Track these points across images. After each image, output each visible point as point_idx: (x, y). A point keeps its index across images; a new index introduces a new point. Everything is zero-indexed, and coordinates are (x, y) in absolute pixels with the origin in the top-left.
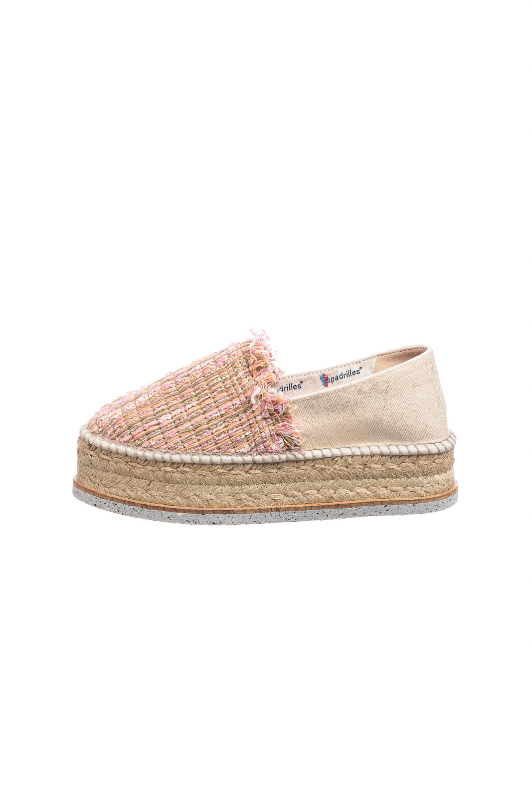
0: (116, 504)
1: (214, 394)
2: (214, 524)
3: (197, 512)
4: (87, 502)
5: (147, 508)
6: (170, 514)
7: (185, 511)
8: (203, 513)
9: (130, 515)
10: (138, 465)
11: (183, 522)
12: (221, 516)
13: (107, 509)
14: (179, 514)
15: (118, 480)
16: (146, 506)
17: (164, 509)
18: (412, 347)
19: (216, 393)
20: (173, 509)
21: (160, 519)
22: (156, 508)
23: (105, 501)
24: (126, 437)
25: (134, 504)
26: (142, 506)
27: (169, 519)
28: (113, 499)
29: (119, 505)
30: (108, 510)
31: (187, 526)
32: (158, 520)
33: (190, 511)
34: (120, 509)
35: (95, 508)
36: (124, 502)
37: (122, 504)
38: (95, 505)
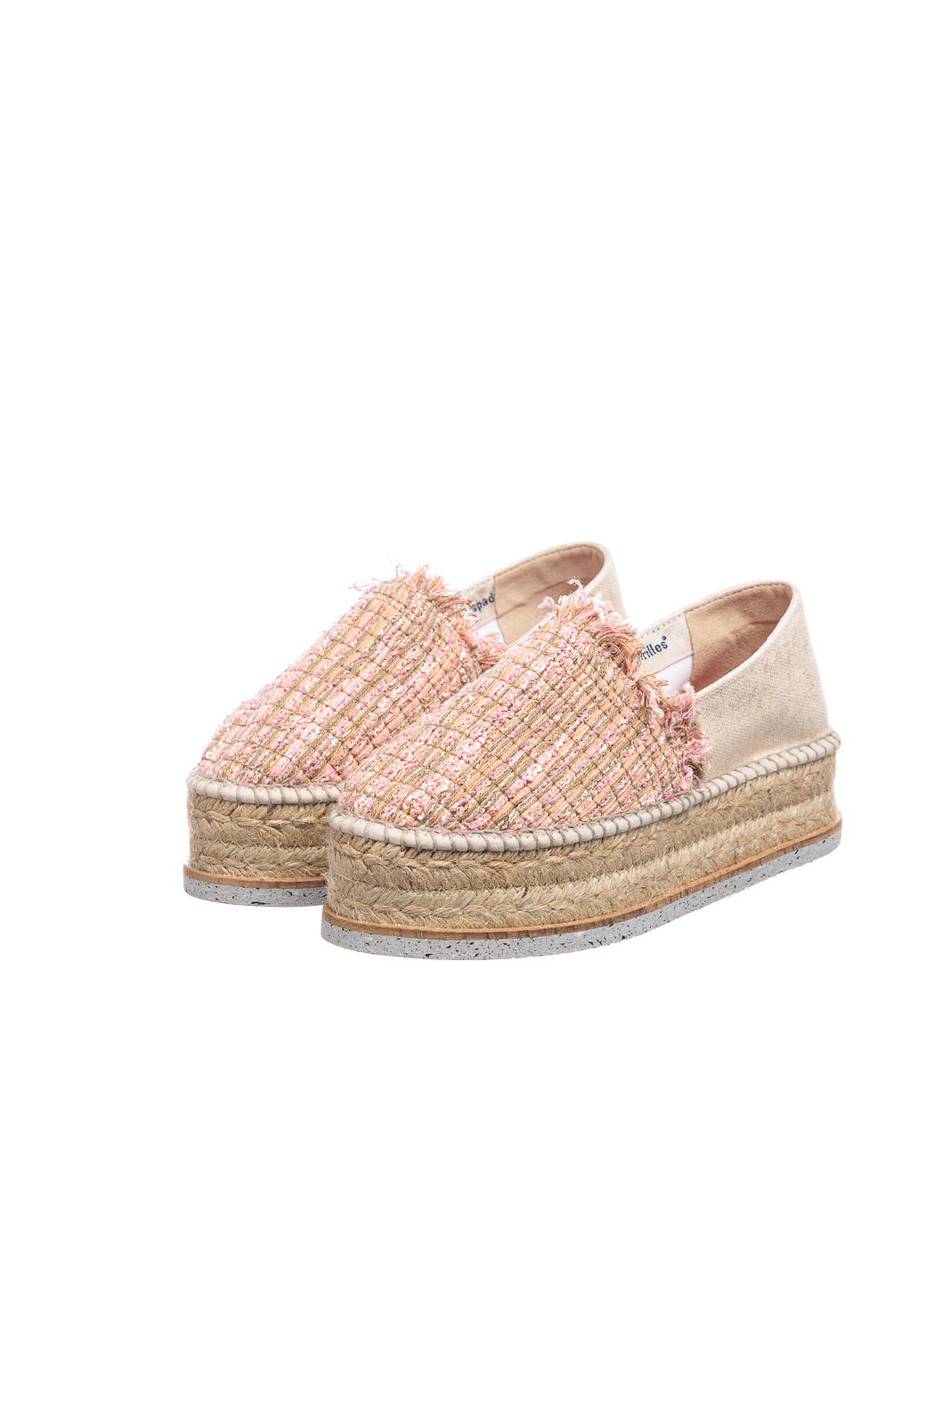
0: (472, 944)
1: (583, 716)
2: (624, 938)
3: (603, 923)
4: (406, 955)
5: (528, 936)
6: (565, 937)
7: (586, 927)
8: (611, 922)
9: (499, 956)
10: (506, 864)
11: (583, 947)
12: (631, 922)
13: (454, 956)
14: (579, 934)
15: (469, 900)
16: (527, 934)
17: (556, 931)
18: (740, 587)
19: (585, 714)
20: (567, 927)
21: (551, 950)
22: (544, 932)
23: (448, 943)
24: (480, 819)
25: (506, 935)
26: (520, 934)
27: (564, 947)
28: (465, 936)
29: (478, 943)
30: (456, 959)
31: (590, 952)
32: (546, 954)
33: (594, 925)
34: (481, 951)
35: (427, 961)
36: (487, 936)
37: (482, 941)
38: (428, 955)
